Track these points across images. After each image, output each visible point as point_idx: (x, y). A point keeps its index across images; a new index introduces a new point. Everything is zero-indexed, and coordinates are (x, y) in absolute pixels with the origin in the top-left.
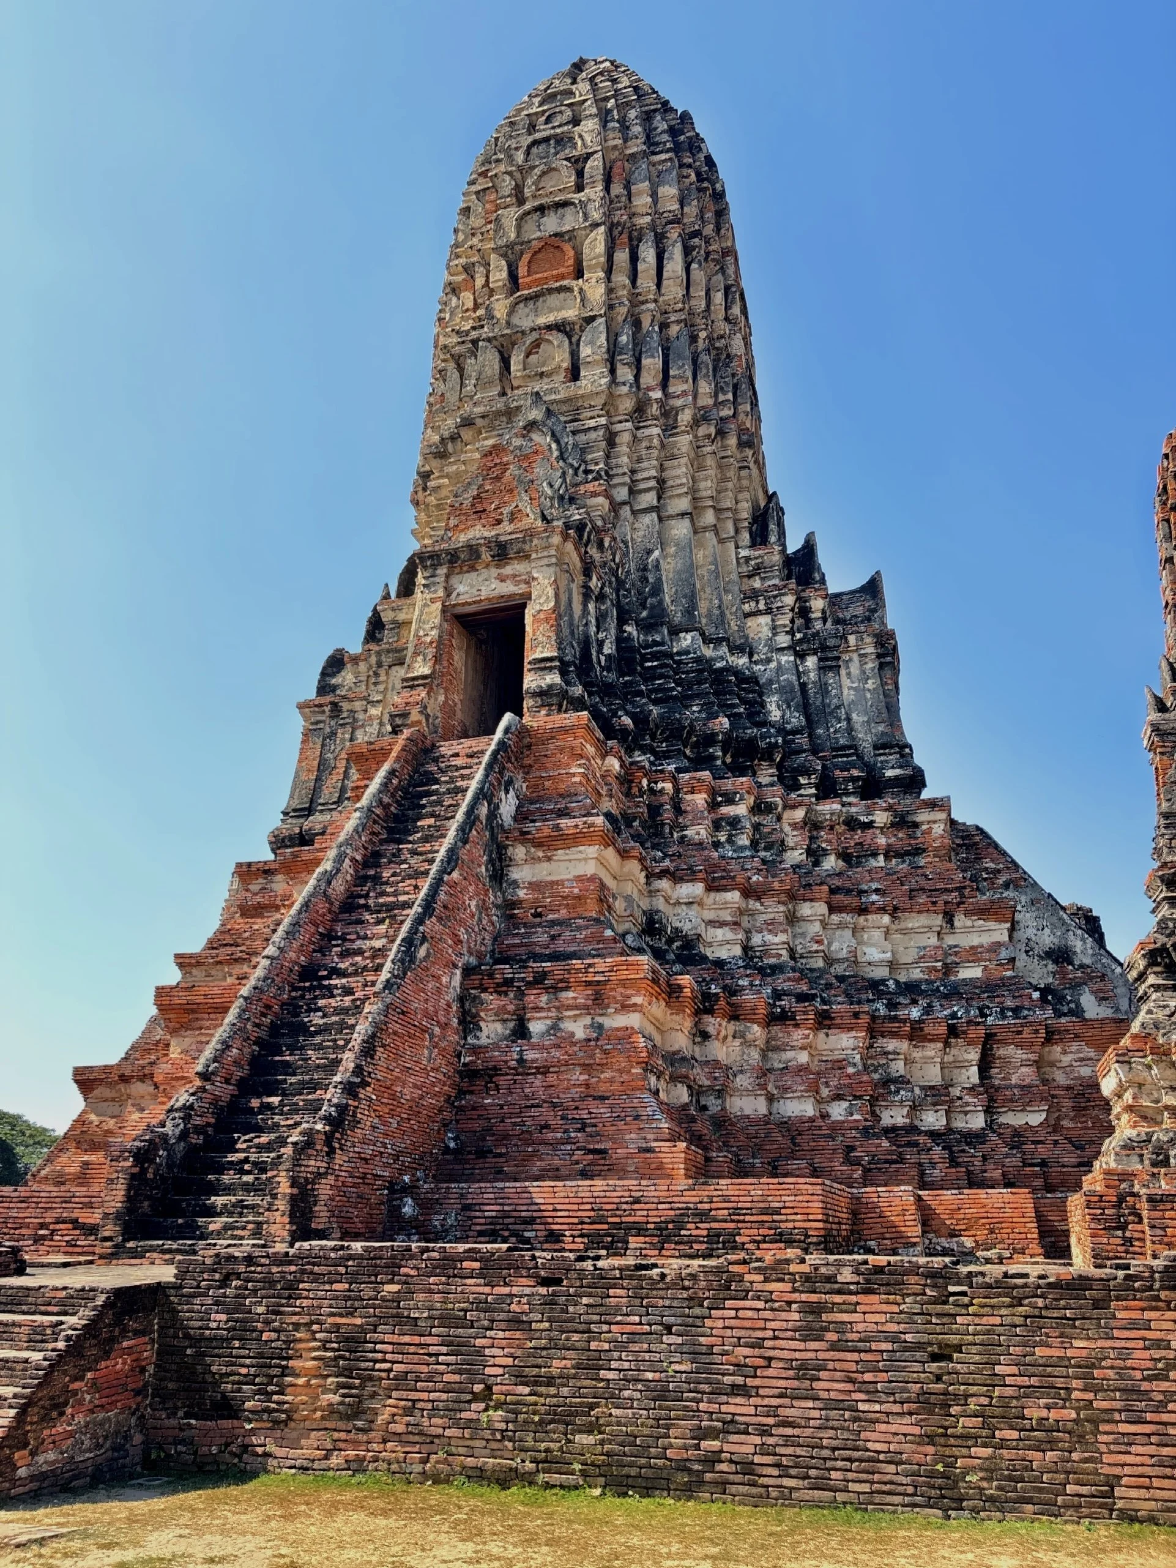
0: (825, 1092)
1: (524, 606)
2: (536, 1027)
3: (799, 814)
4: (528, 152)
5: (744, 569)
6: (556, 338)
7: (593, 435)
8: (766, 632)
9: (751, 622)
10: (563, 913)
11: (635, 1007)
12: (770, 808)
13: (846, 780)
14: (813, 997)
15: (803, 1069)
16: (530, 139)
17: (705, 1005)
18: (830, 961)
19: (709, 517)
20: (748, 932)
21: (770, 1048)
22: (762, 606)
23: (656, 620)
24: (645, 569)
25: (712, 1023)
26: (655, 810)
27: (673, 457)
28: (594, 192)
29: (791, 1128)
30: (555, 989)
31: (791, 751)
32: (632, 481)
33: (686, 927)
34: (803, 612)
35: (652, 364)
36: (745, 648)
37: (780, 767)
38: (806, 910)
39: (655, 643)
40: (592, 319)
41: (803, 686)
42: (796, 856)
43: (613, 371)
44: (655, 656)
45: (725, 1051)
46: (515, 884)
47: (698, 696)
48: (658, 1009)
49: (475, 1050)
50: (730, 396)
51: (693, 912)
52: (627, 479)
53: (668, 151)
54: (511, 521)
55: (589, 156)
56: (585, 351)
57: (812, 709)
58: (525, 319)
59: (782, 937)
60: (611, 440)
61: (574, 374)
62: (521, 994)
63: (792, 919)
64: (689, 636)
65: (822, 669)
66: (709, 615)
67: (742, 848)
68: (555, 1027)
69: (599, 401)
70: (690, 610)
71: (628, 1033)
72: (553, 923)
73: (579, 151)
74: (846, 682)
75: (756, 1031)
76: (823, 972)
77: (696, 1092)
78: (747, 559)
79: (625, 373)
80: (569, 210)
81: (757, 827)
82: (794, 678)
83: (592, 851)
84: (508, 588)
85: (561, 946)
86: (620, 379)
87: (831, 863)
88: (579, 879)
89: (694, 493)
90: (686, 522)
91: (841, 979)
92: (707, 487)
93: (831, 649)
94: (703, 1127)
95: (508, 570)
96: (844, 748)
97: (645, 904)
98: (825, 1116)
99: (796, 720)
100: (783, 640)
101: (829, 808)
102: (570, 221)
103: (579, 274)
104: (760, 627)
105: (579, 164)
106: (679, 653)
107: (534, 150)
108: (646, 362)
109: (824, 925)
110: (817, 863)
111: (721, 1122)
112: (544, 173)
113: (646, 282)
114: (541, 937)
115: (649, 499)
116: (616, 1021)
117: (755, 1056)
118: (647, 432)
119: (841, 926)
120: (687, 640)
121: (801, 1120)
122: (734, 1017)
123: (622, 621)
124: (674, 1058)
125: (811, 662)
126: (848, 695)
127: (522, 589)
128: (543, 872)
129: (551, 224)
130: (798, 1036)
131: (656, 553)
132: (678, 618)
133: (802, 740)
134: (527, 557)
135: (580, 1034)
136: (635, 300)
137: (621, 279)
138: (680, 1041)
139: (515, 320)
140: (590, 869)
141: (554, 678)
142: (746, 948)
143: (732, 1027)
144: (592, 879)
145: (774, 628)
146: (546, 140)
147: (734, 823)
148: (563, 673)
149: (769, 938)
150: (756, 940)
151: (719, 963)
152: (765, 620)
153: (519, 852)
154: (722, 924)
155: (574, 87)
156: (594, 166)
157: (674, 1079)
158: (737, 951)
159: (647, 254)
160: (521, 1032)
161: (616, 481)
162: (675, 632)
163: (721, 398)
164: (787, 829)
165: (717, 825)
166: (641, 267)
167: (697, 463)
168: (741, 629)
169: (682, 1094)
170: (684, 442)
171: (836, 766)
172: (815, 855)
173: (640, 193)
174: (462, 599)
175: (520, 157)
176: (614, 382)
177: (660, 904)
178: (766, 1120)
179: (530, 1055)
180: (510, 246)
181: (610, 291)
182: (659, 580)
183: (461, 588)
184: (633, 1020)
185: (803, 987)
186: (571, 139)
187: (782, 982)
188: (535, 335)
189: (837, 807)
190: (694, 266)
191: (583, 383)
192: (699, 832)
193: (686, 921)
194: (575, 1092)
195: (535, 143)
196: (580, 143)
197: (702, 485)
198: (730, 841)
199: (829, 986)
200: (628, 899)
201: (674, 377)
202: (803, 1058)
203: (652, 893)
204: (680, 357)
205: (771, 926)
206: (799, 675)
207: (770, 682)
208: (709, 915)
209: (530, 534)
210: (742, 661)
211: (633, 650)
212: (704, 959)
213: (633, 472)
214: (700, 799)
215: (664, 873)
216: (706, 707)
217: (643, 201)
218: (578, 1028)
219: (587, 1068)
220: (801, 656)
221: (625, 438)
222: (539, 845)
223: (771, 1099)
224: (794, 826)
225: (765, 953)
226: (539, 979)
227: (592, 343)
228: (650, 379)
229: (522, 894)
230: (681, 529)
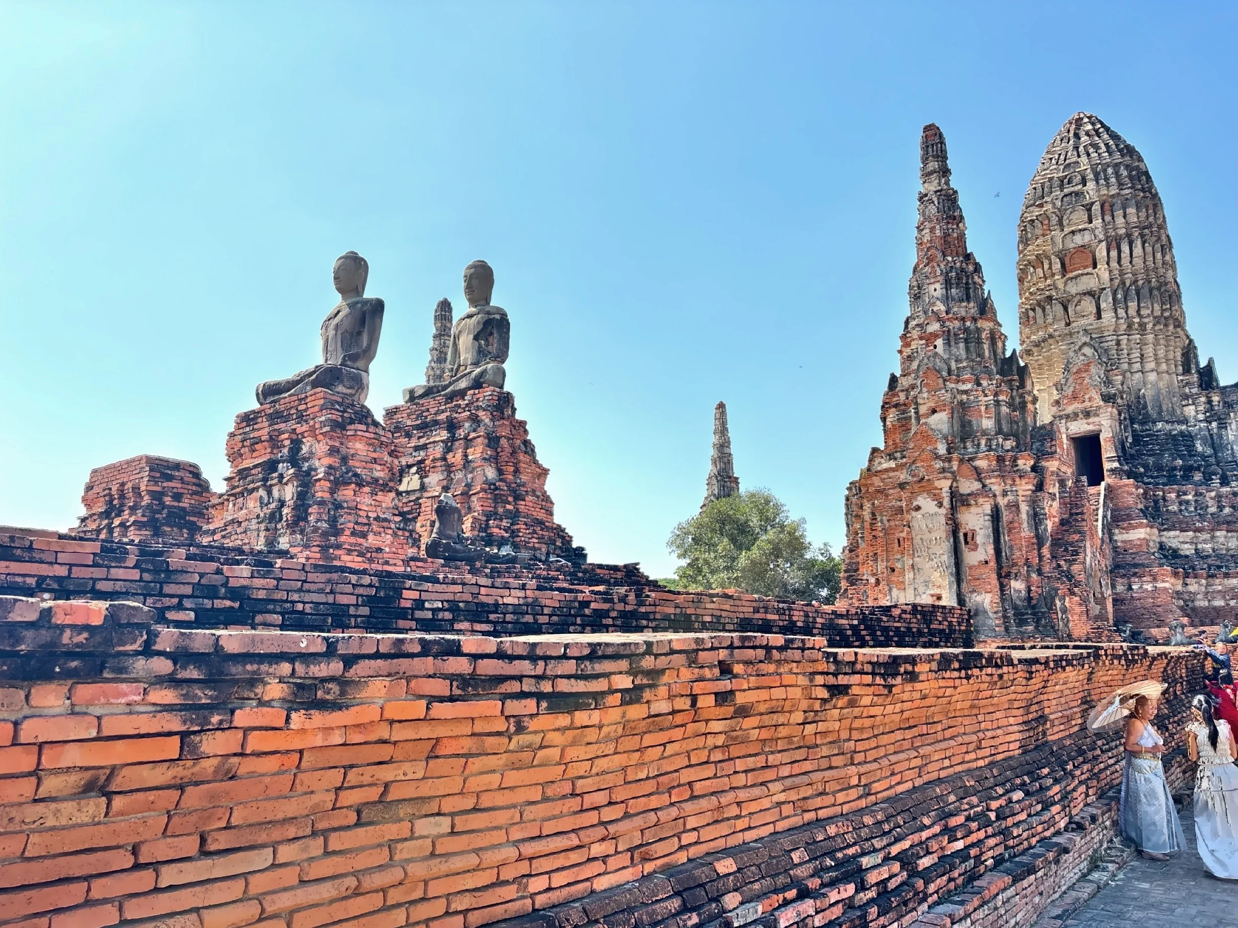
0: (1227, 597)
1: (1099, 435)
2: (1135, 587)
3: (1213, 494)
4: (1062, 201)
5: (1181, 384)
6: (1088, 299)
7: (1110, 343)
8: (1193, 413)
9: (1185, 409)
10: (1134, 550)
11: (1167, 581)
12: (1201, 494)
13: (1232, 476)
14: (1222, 567)
15: (1219, 591)
16: (1062, 194)
17: (1187, 575)
18: (1228, 550)
19: (1164, 367)
20: (1196, 544)
21: (1208, 585)
22: (1190, 402)
23: (1146, 420)
24: (1139, 398)
25: (1188, 581)
26: (1156, 502)
27: (1146, 344)
28: (1098, 222)
29: (1217, 610)
30: (1140, 577)
31: (1209, 465)
32: (1130, 359)
33: (1174, 546)
34: (1210, 402)
35: (1133, 305)
36: (1185, 421)
37: (1203, 473)
38: (1218, 533)
39: (1147, 430)
40: (1105, 289)
41: (1211, 435)
42: (1213, 510)
43: (1116, 312)
44: (1147, 436)
45: (1193, 587)
46: (1116, 541)
47: (1166, 450)
48: (1173, 580)
49: (1116, 594)
50: (1168, 306)
51: (1176, 541)
52: (1127, 360)
53: (1128, 188)
54: (1090, 401)
55: (1093, 203)
56: (1103, 305)
57: (1216, 445)
58: (1073, 289)
59: (1209, 545)
60: (1118, 343)
61: (1099, 316)
62: (1129, 578)
63: (1213, 537)
64: (1160, 424)
65: (1219, 428)
66: (1167, 410)
67: (1192, 512)
68: (1141, 587)
69: (1112, 328)
70: (1160, 413)
71: (1165, 589)
72: (1132, 554)
73: (1088, 200)
74: (1230, 432)
75: (1204, 581)
76: (1226, 555)
77: (1185, 601)
78: (1182, 381)
79: (1122, 313)
80: (1086, 232)
81: (1196, 501)
82: (1207, 433)
83: (1142, 530)
84: (1091, 428)
85: (1136, 561)
86: (1119, 316)
87: (1227, 510)
88: (1139, 539)
89: (1156, 358)
90: (1155, 373)
91: (1232, 556)
92: (1161, 353)
93: (1223, 419)
94: (1189, 611)
95: (1090, 420)
96: (1230, 462)
97: (1158, 540)
98: (1228, 605)
99: (1209, 451)
100: (1201, 417)
101: (1225, 490)
102: (1087, 238)
103: (1095, 267)
104: (1190, 411)
105: (1088, 208)
106: (1157, 431)
107: (1065, 199)
108: (1130, 304)
109: (1225, 537)
110: (1221, 511)
111: (1194, 609)
112: (1071, 213)
113: (1125, 261)
114: (1129, 559)
115: (1137, 366)
116: (1160, 585)
117: (1203, 589)
118: (1133, 337)
119: (1232, 537)
120: (1160, 425)
121: (1220, 607)
122: (1196, 578)
123: (1132, 423)
124: (1177, 593)
125: (1214, 424)
126: (1231, 438)
127: (1096, 428)
128: (1125, 537)
129: (1079, 240)
130: (1218, 581)
131: (1143, 391)
132: (1155, 416)
133: (1212, 460)
134: (1098, 415)
135: (1150, 589)
136: (1122, 273)
137: (1114, 264)
138: (1179, 588)
139: (1067, 289)
140: (1142, 536)
141: (1116, 465)
142: (1196, 550)
143: (1195, 580)
144: (1144, 539)
145: (1197, 411)
146: (1071, 194)
147: (1187, 502)
148: (1119, 461)
149: (1205, 546)
150: (1200, 546)
151: (1187, 556)
152: (1193, 407)
153: (1117, 531)
154: (1187, 543)
155: (1079, 160)
156: (1096, 207)
157: (1179, 599)
158: (1193, 552)
159: (1125, 248)
160: (1130, 588)
161: (1122, 361)
162: (1154, 422)
163: (1164, 307)
164: (1208, 499)
165: (1180, 504)
166: (1123, 255)
167: (1156, 343)
168: (1182, 413)
169: (1181, 603)
170: (1150, 337)
171: (1228, 470)
172: (1221, 508)
173: (1118, 216)
174: (1074, 431)
175: (1059, 203)
176: (1118, 318)
177: (1164, 539)
178: (1207, 608)
179: (1134, 595)
180: (1060, 252)
181: (1110, 271)
182: (1146, 402)
183: (1072, 428)
184: (1167, 585)
185: (1218, 563)
186: (1083, 193)
187: (1210, 561)
188: (1078, 297)
189: (1228, 489)
190: (1147, 245)
191: (1103, 320)
192: (1174, 508)
193: (1174, 544)
194: (1151, 605)
195: (1066, 196)
196: (1088, 197)
197: (1159, 352)
198: (1186, 509)
199: (1228, 560)
200: (1154, 541)
201: (1143, 307)
202: (1220, 588)
203: (1161, 536)
204: (1145, 297)
205: (1205, 541)
206: (1209, 431)
207: (1196, 435)
208: (1181, 540)
209: (1099, 407)
210: (1184, 427)
211: (1139, 435)
212: (1181, 556)
213: (1128, 355)
214: (1173, 495)
215: (1165, 530)
216: (1171, 455)
217: (1120, 221)
218: (1149, 587)
219: (1153, 598)
220: (1210, 423)
221: (1125, 342)
222: (1123, 529)
223: (1209, 601)
224: (1211, 498)
225: (1203, 551)
226: (1135, 574)
227: (1106, 301)
228: (1132, 312)
229: (1119, 544)
230: (1152, 377)
